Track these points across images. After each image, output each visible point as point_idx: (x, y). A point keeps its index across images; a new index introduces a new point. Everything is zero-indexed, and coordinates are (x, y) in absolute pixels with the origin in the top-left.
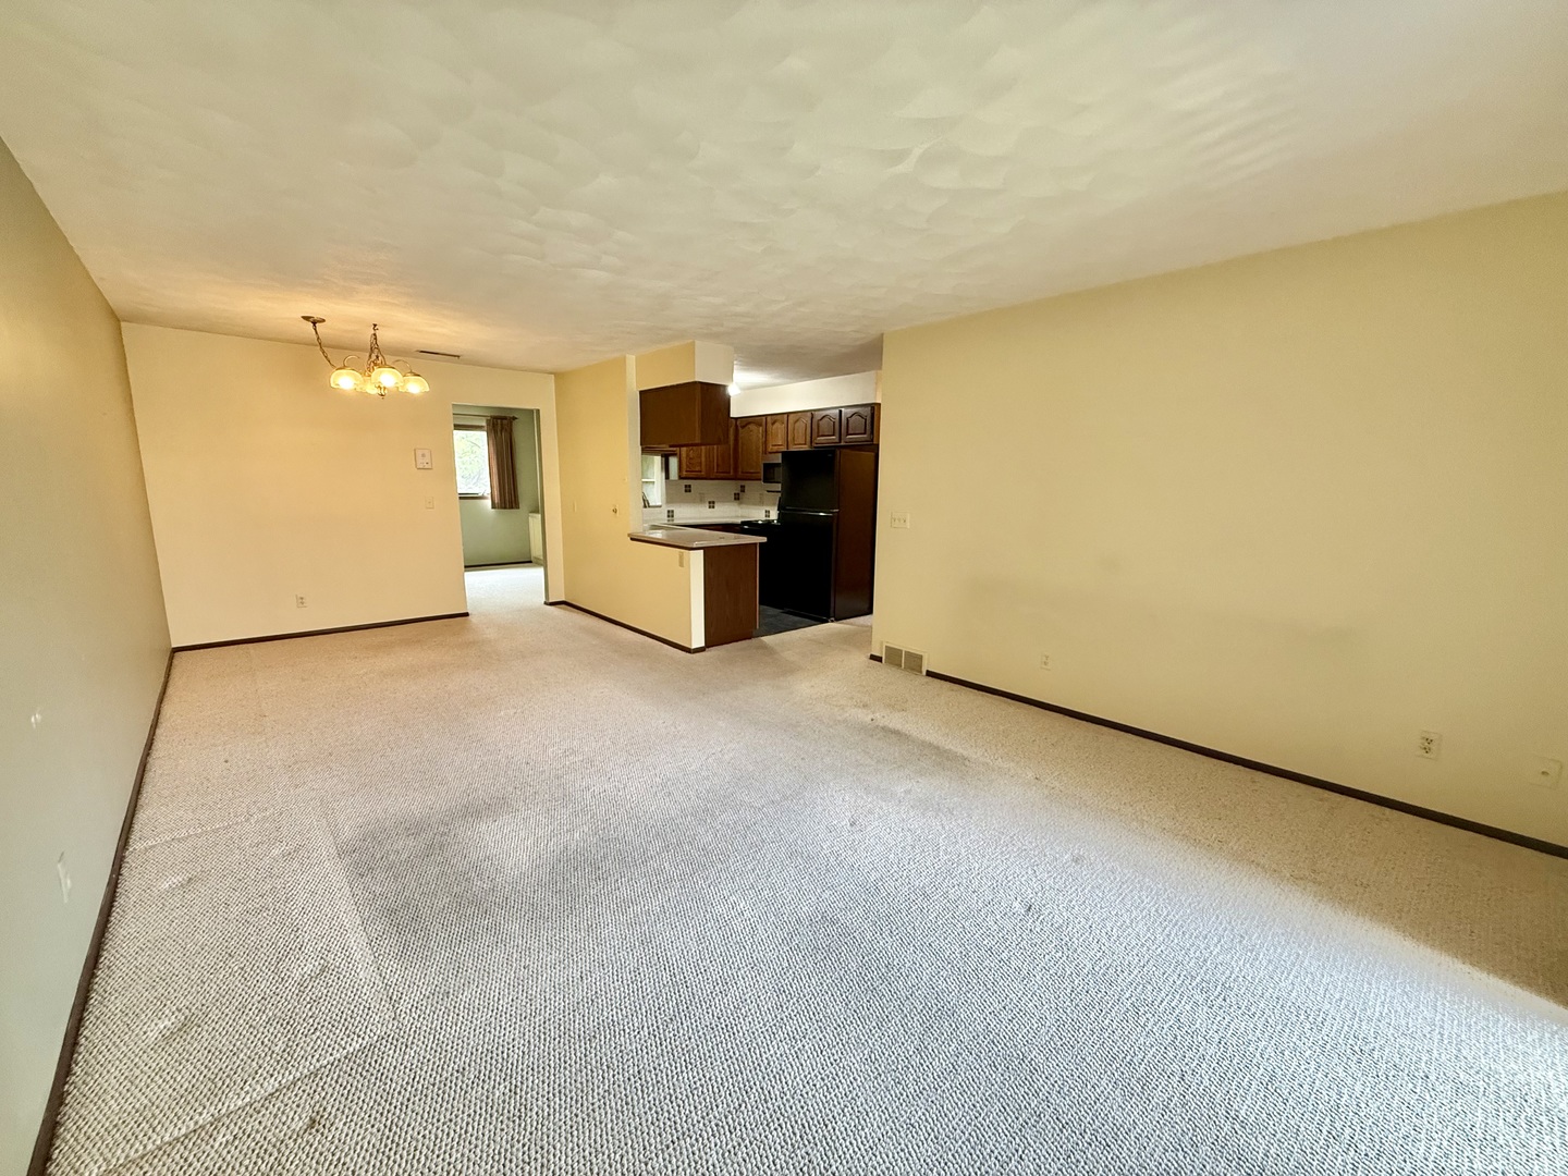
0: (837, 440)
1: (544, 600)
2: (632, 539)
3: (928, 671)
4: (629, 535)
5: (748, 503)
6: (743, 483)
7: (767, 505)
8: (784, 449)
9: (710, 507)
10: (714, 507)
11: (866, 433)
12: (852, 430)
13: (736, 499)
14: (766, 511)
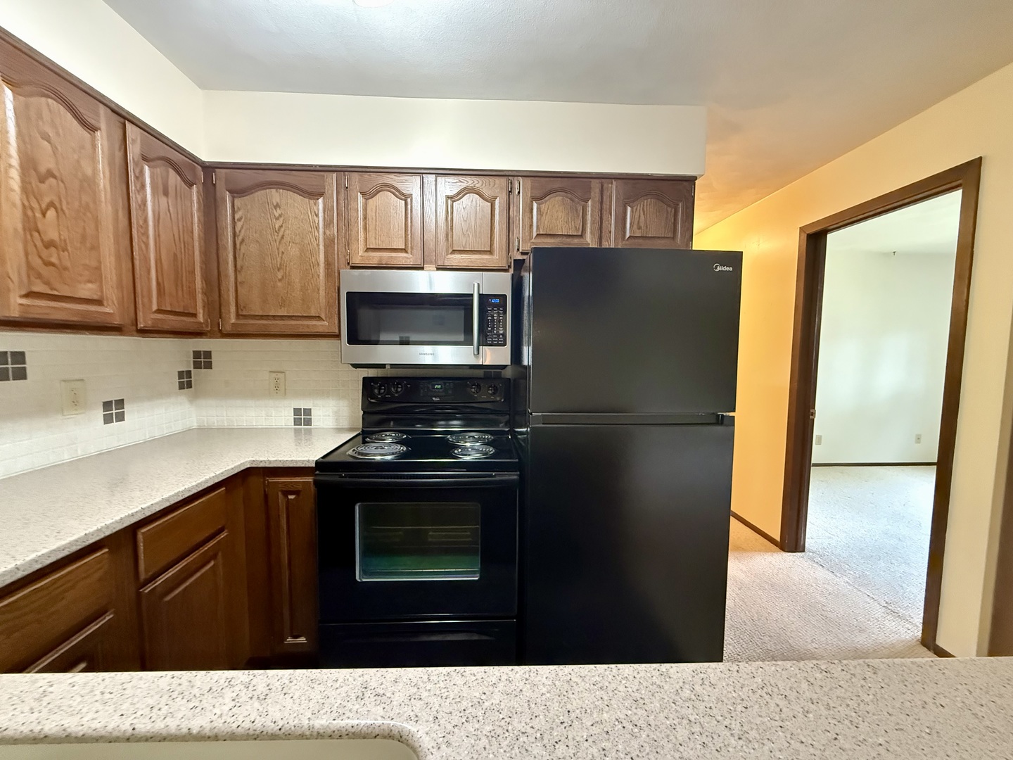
5: (215, 395)
7: (300, 393)
8: (411, 262)
9: (108, 420)
10: (121, 417)
11: (674, 238)
12: (639, 228)
13: (181, 387)
14: (297, 411)
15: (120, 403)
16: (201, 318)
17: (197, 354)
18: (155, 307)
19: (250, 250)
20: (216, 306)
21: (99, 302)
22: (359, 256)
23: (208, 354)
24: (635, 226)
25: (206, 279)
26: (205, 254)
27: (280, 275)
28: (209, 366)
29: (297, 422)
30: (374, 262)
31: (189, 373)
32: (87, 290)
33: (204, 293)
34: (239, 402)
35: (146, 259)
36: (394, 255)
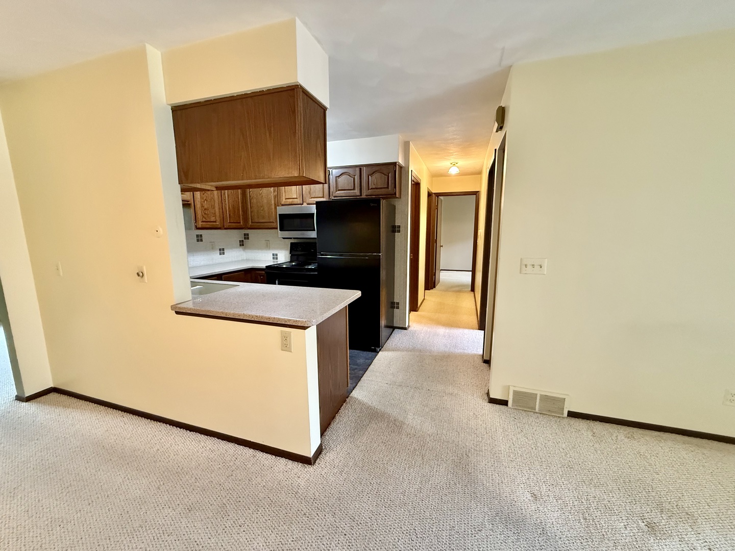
0: (358, 194)
1: (15, 393)
2: (177, 313)
3: (569, 412)
4: (173, 307)
5: (250, 248)
6: (246, 231)
7: (274, 248)
8: (299, 202)
9: (220, 254)
10: (224, 254)
11: (388, 188)
12: (374, 184)
13: (240, 245)
14: (273, 255)
15: (223, 249)
16: (242, 224)
17: (245, 234)
18: (228, 221)
19: (254, 201)
20: (246, 219)
21: (215, 222)
22: (284, 201)
23: (248, 235)
24: (373, 184)
25: (243, 211)
26: (242, 203)
27: (262, 209)
28: (248, 239)
29: (274, 258)
30: (288, 203)
31: (243, 241)
32: (213, 219)
33: (242, 216)
34: (257, 251)
35: (226, 208)
36: (293, 200)
